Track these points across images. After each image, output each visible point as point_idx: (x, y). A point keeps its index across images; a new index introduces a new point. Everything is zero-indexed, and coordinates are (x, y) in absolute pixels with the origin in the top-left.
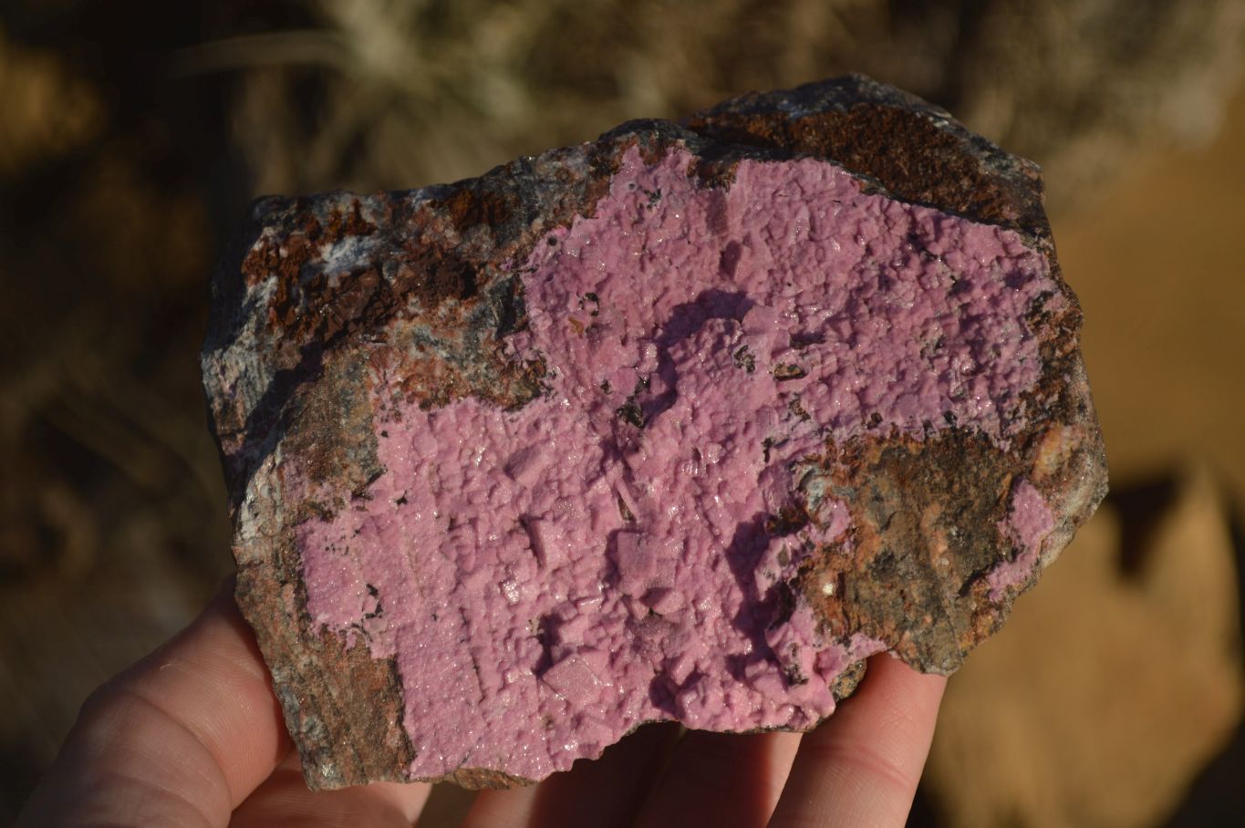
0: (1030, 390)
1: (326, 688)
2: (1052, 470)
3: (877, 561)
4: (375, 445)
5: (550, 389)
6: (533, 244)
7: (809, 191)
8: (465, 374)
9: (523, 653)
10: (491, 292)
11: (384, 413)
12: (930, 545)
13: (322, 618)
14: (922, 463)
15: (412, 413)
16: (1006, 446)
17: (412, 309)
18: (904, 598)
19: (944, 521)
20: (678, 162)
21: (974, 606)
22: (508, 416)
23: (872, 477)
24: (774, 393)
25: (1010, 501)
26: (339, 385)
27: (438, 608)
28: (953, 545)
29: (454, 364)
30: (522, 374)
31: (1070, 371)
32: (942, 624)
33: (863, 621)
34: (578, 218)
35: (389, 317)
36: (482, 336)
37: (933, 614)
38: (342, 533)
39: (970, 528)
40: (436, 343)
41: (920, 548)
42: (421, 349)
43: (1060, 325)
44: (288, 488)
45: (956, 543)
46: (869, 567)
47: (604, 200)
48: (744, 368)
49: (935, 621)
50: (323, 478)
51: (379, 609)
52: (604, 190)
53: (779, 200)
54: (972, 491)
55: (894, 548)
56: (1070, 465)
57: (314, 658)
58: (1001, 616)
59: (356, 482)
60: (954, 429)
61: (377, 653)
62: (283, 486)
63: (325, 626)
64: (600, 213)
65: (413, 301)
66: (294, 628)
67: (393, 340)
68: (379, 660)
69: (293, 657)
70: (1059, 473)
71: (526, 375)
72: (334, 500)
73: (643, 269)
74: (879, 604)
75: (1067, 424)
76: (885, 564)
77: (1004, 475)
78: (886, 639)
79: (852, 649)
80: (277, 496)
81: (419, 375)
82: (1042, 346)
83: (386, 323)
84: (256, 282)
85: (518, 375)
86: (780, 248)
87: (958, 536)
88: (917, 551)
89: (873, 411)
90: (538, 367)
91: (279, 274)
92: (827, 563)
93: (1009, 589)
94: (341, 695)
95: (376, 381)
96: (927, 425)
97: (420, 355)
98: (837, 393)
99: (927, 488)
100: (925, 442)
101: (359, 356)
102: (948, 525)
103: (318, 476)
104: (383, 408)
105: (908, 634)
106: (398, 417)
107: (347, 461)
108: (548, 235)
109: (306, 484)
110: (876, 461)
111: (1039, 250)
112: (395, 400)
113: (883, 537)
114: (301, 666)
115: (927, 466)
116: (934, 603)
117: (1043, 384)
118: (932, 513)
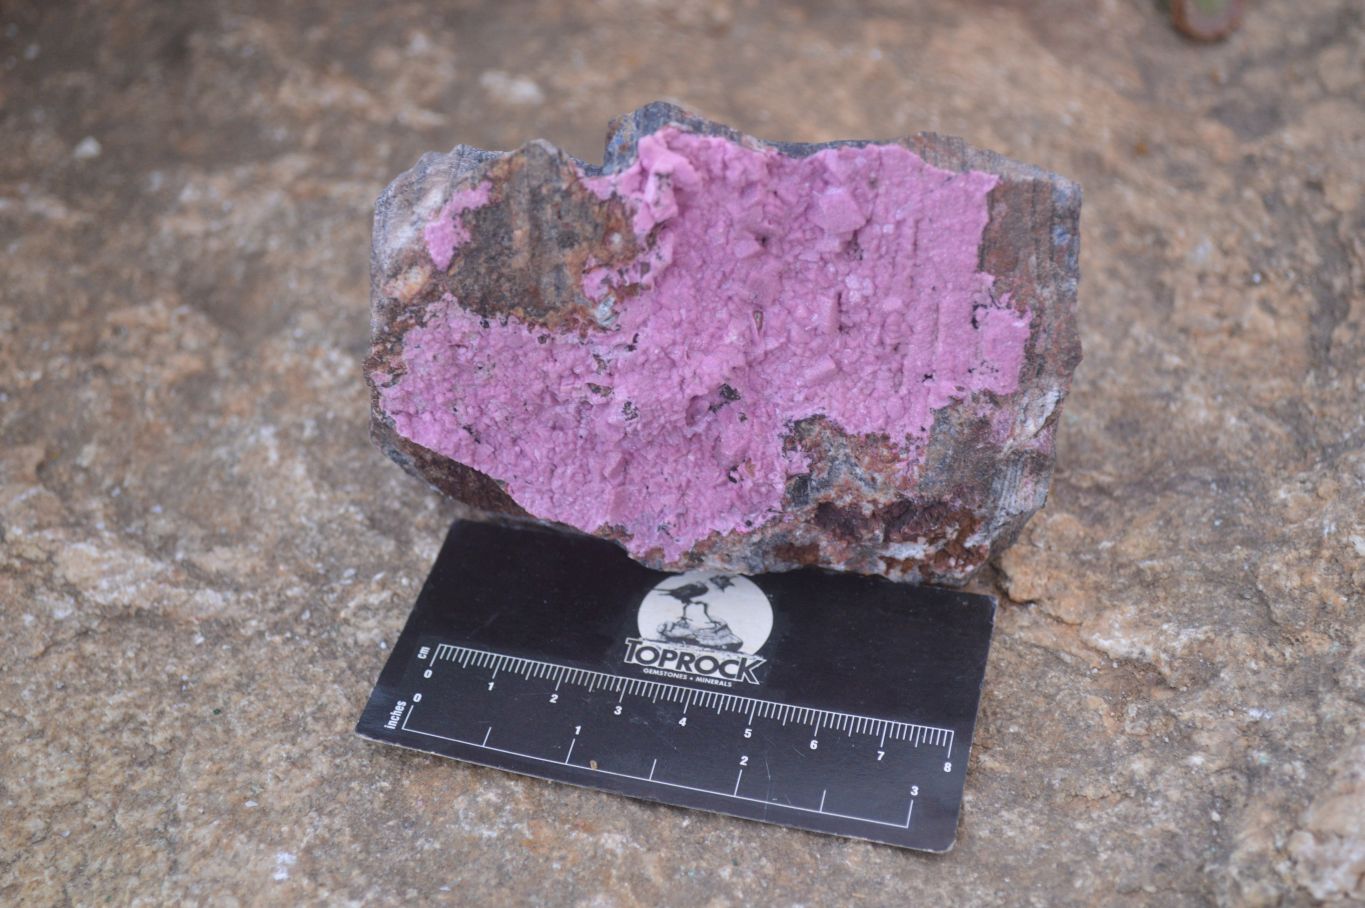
0: (418, 327)
1: (1039, 265)
2: (415, 270)
3: (572, 245)
4: (933, 429)
5: (786, 425)
6: (763, 528)
7: (546, 497)
8: (848, 451)
9: (875, 242)
10: (806, 503)
11: (919, 443)
12: (527, 240)
13: (1021, 324)
14: (516, 300)
15: (897, 437)
16: (448, 296)
17: (871, 507)
18: (559, 212)
19: (511, 252)
20: (639, 546)
21: (505, 186)
22: (825, 412)
23: (558, 304)
24: (617, 379)
25: (456, 256)
26: (944, 477)
27: (930, 295)
28: (509, 232)
29: (853, 460)
30: (804, 442)
31: (382, 332)
32: (535, 183)
33: (596, 209)
34: (725, 534)
35: (889, 508)
36: (825, 475)
37: (540, 193)
38: (981, 377)
39: (492, 242)
40: (861, 479)
41: (536, 240)
42: (873, 479)
43: (382, 363)
44: (1010, 422)
45: (506, 233)
46: (580, 244)
47: (701, 539)
48: (633, 407)
49: (540, 187)
50: (981, 421)
51: (975, 307)
52: (699, 544)
53: (571, 499)
54: (483, 270)
55: (557, 248)
56: (401, 269)
57: (1038, 291)
58: (486, 171)
59: (957, 411)
60: (485, 316)
61: (990, 279)
62: (1014, 423)
63: (1021, 317)
64: (707, 532)
65: (867, 510)
66: (1047, 319)
67: (892, 491)
68: (989, 272)
69: (1055, 297)
70: (411, 266)
71: (800, 441)
72: (978, 402)
73: (689, 481)
74: (580, 217)
75: (396, 300)
76: (568, 240)
77: (454, 276)
78: (582, 188)
79: (611, 189)
80: (1022, 417)
81: (882, 461)
82: (399, 354)
83: (893, 504)
84: (980, 547)
85: (808, 442)
86: (581, 466)
87: (503, 238)
88: (539, 239)
89: (543, 346)
90: (790, 443)
91: (963, 547)
92: (613, 257)
93: (474, 188)
94: (1030, 255)
95: (916, 468)
96: (505, 324)
97: (876, 475)
98: (569, 363)
99: (518, 281)
100: (509, 314)
101: (921, 490)
102: (509, 248)
103: (984, 423)
104: (918, 447)
105: (564, 186)
106: (909, 437)
107: (958, 428)
108: (751, 529)
109: (995, 421)
110: (551, 312)
111: (384, 413)
112: (907, 450)
113: (563, 260)
114: (1052, 288)
115: (513, 297)
116: (536, 200)
117: (405, 328)
118: (520, 261)
